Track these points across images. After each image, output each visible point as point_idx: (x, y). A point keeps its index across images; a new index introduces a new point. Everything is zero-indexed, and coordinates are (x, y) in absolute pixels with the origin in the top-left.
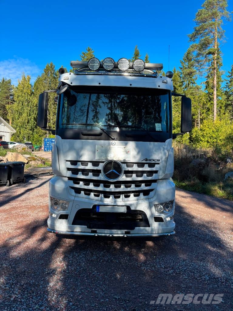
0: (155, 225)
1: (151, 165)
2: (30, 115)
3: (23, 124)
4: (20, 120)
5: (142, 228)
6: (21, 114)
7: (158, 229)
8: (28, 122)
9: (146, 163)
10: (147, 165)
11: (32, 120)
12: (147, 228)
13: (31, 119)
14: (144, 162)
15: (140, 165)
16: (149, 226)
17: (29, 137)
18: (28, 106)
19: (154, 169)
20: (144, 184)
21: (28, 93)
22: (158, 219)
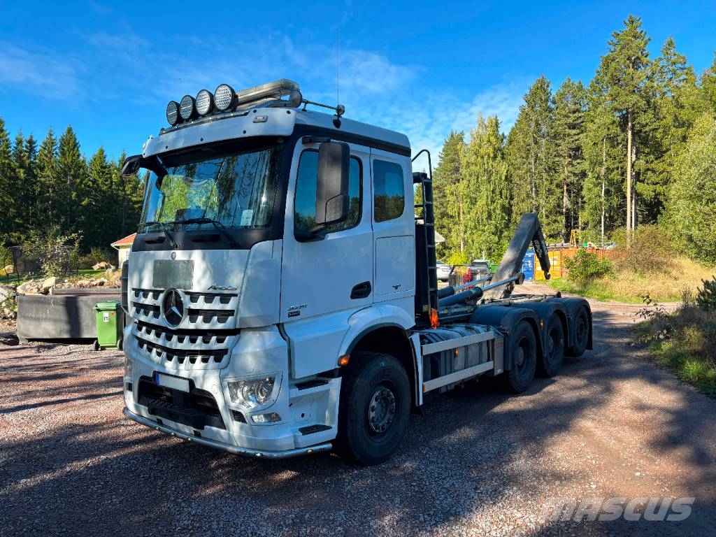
0: (235, 427)
1: (225, 299)
2: (493, 202)
3: (478, 222)
4: (473, 214)
5: (214, 429)
6: (474, 202)
7: (240, 437)
8: (489, 217)
9: (218, 295)
10: (219, 297)
11: (498, 212)
12: (222, 431)
13: (494, 210)
14: (211, 291)
15: (209, 297)
16: (225, 428)
17: (490, 249)
18: (489, 182)
19: (228, 307)
20: (215, 337)
21: (489, 155)
22: (238, 416)
